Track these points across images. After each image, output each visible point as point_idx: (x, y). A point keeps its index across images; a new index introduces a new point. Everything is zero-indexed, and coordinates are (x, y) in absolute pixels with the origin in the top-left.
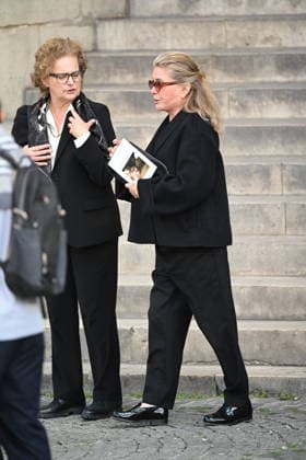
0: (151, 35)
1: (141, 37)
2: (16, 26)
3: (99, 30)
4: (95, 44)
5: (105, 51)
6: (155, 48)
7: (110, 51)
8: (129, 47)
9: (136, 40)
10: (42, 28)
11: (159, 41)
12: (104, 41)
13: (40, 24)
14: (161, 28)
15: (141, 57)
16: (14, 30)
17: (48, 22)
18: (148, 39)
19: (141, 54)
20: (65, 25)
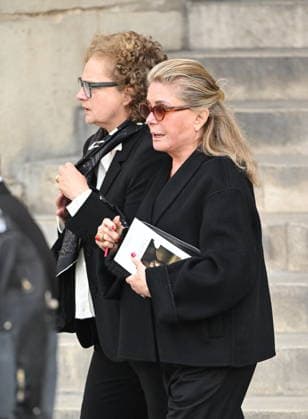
0: (272, 25)
1: (256, 27)
2: (63, 11)
3: (192, 17)
4: (185, 39)
5: (202, 51)
6: (279, 45)
7: (209, 50)
8: (239, 44)
9: (249, 33)
10: (102, 13)
11: (284, 35)
12: (199, 35)
13: (101, 8)
14: (287, 14)
15: (256, 59)
16: (59, 18)
17: (114, 6)
18: (268, 31)
19: (257, 55)
20: (137, 11)
